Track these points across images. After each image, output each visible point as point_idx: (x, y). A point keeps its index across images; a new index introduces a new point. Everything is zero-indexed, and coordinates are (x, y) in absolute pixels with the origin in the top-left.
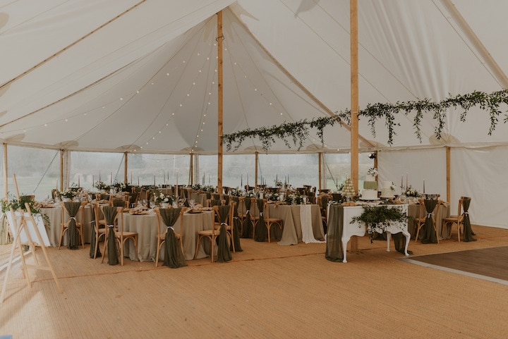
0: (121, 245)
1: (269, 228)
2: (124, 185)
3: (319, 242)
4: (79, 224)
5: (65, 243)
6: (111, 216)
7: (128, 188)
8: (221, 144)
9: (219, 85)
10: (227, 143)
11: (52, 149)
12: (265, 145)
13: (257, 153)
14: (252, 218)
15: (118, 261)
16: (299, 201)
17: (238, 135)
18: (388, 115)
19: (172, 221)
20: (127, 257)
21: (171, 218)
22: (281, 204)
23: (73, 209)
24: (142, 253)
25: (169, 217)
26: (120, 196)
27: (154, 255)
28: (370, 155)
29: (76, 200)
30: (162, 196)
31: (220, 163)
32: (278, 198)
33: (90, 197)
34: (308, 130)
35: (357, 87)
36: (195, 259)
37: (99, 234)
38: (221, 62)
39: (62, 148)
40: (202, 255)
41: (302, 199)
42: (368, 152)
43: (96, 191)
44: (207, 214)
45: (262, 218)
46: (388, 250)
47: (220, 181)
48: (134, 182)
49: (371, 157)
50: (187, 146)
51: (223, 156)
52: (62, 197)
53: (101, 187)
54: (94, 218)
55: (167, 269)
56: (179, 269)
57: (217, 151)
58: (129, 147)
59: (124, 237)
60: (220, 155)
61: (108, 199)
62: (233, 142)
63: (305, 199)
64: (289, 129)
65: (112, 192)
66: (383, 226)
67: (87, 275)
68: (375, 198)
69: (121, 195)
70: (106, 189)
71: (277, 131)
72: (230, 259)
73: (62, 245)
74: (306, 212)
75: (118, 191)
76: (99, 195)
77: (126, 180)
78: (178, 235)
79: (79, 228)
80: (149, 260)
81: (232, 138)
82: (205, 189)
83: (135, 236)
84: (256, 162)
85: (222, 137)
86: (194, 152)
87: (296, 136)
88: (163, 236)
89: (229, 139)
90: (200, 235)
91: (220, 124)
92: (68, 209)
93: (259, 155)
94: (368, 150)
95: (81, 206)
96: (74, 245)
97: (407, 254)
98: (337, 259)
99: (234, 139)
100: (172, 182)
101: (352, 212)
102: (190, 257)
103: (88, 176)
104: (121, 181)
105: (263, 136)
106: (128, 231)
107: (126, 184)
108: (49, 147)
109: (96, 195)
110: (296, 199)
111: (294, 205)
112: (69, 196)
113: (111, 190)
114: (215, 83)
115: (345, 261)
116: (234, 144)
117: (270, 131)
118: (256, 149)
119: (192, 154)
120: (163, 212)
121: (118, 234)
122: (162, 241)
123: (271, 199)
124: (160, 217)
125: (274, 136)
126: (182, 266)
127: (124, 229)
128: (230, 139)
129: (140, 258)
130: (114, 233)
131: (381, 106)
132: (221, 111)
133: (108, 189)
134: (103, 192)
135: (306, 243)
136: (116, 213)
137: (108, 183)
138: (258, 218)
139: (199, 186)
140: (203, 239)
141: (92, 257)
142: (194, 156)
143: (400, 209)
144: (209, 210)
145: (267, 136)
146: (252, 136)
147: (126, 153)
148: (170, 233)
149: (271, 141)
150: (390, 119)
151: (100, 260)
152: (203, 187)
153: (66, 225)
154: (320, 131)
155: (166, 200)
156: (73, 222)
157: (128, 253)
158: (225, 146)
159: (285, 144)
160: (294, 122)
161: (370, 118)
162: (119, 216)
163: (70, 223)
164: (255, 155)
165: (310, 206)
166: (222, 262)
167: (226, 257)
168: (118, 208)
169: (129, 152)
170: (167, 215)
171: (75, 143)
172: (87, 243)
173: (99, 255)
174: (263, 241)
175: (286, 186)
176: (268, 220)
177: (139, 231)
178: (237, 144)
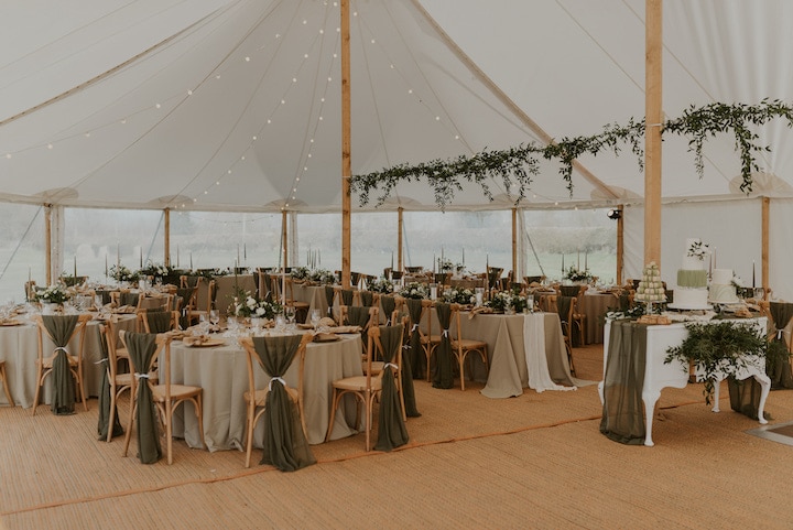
0: (167, 418)
1: (461, 360)
2: (165, 270)
3: (562, 388)
4: (76, 359)
5: (48, 399)
6: (144, 355)
7: (172, 277)
8: (348, 194)
9: (344, 82)
10: (361, 192)
11: (29, 203)
12: (441, 195)
13: (400, 210)
14: (424, 339)
15: (160, 453)
16: (519, 307)
17: (383, 177)
18: (740, 130)
19: (283, 365)
20: (179, 439)
21: (280, 358)
22: (482, 313)
23: (62, 330)
24: (213, 432)
25: (275, 354)
26: (159, 295)
27: (238, 435)
28: (611, 213)
29: (69, 310)
30: (251, 302)
31: (346, 230)
32: (472, 299)
33: (98, 300)
34: (537, 165)
35: (659, 71)
36: (327, 441)
37: (118, 388)
38: (346, 38)
39: (48, 202)
40: (342, 431)
41: (525, 301)
42: (606, 207)
43: (111, 284)
44: (351, 342)
45: (446, 341)
46: (716, 409)
47: (346, 262)
48: (182, 262)
49: (614, 216)
50: (277, 197)
51: (352, 215)
52: (41, 301)
53: (122, 276)
54: (105, 354)
55: (273, 475)
56: (300, 473)
57: (341, 207)
58: (172, 199)
59: (174, 399)
60: (346, 213)
61: (135, 305)
62: (371, 189)
63: (530, 302)
64: (494, 162)
65: (144, 286)
66: (732, 368)
67: (89, 500)
68: (704, 306)
69: (160, 291)
70: (129, 280)
71: (467, 167)
72: (405, 440)
73: (40, 402)
74: (536, 328)
75: (154, 283)
76: (118, 295)
77: (168, 259)
78: (294, 394)
79: (76, 368)
80: (230, 448)
81: (370, 182)
82: (316, 278)
83: (198, 396)
84: (400, 226)
85: (350, 181)
86: (289, 208)
87: (512, 176)
88: (260, 397)
89: (364, 184)
90: (339, 390)
91: (346, 155)
92: (50, 331)
93: (404, 213)
94: (605, 204)
95: (78, 325)
96: (66, 405)
97: (763, 421)
98: (633, 437)
99: (374, 184)
100: (253, 264)
101: (663, 337)
102: (317, 439)
103: (101, 249)
104: (158, 260)
105: (436, 178)
106: (181, 383)
107: (168, 268)
108: (22, 200)
109: (111, 294)
110: (513, 303)
111: (510, 314)
112: (57, 298)
113: (141, 283)
114: (334, 80)
115: (649, 441)
116: (375, 193)
117: (452, 167)
118: (399, 202)
119: (285, 212)
120: (261, 345)
121: (159, 392)
122: (257, 408)
123: (457, 299)
124: (254, 355)
125: (460, 178)
126: (306, 466)
127: (172, 381)
128: (366, 183)
129: (209, 444)
130: (150, 392)
131: (723, 111)
132: (347, 130)
133: (134, 280)
134: (125, 286)
135: (539, 390)
136: (153, 348)
137: (133, 268)
138: (437, 338)
139: (304, 272)
140: (342, 398)
141: (104, 439)
142: (288, 215)
143: (756, 328)
144: (351, 333)
145: (445, 176)
146: (413, 177)
147: (167, 211)
148: (278, 392)
149: (455, 187)
150: (744, 136)
151: (120, 444)
152: (312, 273)
153: (48, 362)
154: (566, 166)
155: (261, 311)
156: (63, 355)
157: (182, 429)
158: (355, 197)
159: (483, 191)
160: (507, 150)
161: (691, 136)
162: (161, 353)
163: (56, 360)
164: (397, 213)
165: (541, 315)
166: (388, 450)
167: (397, 438)
168: (159, 335)
169: (173, 209)
170: (270, 349)
171: (72, 193)
172: (92, 397)
173: (118, 432)
174: (450, 386)
175: (459, 269)
176: (460, 344)
177: (205, 385)
178: (382, 193)
